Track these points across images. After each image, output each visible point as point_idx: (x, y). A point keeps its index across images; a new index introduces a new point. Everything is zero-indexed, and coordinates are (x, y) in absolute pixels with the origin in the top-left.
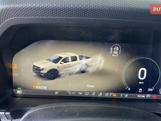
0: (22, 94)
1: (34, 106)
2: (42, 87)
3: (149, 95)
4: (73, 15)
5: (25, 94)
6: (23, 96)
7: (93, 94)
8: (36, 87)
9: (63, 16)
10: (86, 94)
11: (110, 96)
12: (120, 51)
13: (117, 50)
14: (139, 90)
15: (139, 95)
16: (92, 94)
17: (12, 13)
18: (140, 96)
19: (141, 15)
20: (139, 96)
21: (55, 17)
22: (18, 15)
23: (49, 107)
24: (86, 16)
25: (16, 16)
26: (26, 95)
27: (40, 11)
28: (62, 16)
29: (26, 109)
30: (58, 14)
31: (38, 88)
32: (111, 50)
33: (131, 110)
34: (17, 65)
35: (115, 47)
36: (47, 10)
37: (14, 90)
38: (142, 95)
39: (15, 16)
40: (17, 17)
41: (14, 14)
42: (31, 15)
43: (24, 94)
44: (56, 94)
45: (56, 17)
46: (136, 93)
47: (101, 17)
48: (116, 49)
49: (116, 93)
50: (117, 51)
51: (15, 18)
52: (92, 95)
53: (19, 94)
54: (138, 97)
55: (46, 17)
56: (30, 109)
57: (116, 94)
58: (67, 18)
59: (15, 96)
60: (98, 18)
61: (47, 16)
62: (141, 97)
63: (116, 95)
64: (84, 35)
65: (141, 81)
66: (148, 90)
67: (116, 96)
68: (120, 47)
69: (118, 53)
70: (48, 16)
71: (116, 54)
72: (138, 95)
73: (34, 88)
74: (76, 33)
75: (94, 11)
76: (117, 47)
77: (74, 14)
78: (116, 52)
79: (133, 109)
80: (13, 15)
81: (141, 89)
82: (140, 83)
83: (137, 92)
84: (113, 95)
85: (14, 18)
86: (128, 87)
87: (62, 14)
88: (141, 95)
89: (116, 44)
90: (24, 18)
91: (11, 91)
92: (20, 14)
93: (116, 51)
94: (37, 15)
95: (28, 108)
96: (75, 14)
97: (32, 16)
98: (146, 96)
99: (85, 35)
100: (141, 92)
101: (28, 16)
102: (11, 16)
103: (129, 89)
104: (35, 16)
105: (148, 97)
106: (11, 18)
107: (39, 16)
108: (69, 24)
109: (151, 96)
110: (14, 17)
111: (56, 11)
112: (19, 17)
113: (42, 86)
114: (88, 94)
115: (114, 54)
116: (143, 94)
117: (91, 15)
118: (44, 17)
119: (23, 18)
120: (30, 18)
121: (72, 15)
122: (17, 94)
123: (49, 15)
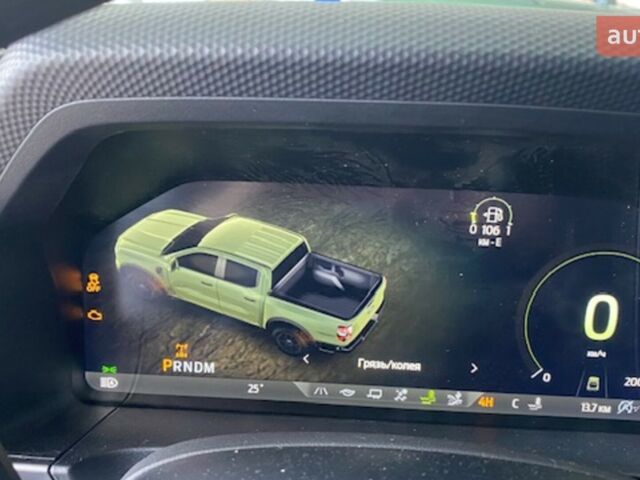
0: (120, 390)
2: (199, 366)
4: (311, 91)
5: (133, 392)
6: (121, 399)
7: (400, 394)
8: (172, 367)
9: (272, 95)
10: (369, 396)
11: (469, 407)
12: (510, 224)
13: (495, 221)
14: (589, 383)
15: (589, 405)
16: (396, 395)
17: (73, 83)
18: (592, 408)
20: (587, 407)
21: (240, 98)
22: (95, 91)
23: (216, 450)
24: (362, 94)
25: (91, 95)
26: (134, 394)
28: (268, 92)
30: (251, 84)
31: (182, 368)
32: (474, 221)
34: (99, 280)
35: (491, 208)
36: (209, 71)
37: (87, 374)
38: (600, 404)
39: (86, 93)
40: (94, 97)
41: (82, 86)
42: (145, 92)
43: (127, 391)
44: (250, 391)
45: (245, 98)
46: (574, 395)
47: (425, 96)
48: (492, 217)
49: (493, 394)
50: (498, 224)
51: (86, 101)
52: (396, 399)
53: (106, 392)
54: (583, 410)
55: (205, 98)
57: (492, 399)
58: (287, 99)
59: (93, 396)
60: (413, 98)
61: (210, 94)
62: (594, 410)
63: (495, 403)
64: (358, 166)
65: (596, 345)
66: (627, 385)
67: (491, 405)
68: (509, 207)
69: (502, 231)
70: (214, 94)
71: (493, 238)
72: (583, 405)
73: (165, 370)
74: (326, 156)
75: (396, 70)
76: (497, 209)
77: (314, 86)
78: (491, 227)
80: (78, 91)
81: (594, 380)
82: (591, 354)
83: (579, 388)
84: (480, 403)
85: (81, 102)
86: (541, 370)
87: (267, 85)
88: (595, 405)
89: (494, 198)
90: (119, 102)
91: (76, 376)
92: (104, 88)
93: (494, 225)
95: (140, 450)
96: (319, 87)
97: (149, 94)
98: (614, 410)
99: (361, 165)
100: (597, 389)
101: (135, 94)
102: (70, 96)
103: (547, 378)
104: (164, 94)
106: (71, 101)
107: (179, 94)
110: (82, 98)
111: (246, 73)
112: (102, 97)
113: (196, 363)
114: (378, 397)
115: (486, 237)
116: (603, 397)
117: (383, 88)
118: (199, 98)
119: (115, 102)
120: (143, 101)
121: (306, 89)
122: (98, 392)
123: (217, 89)
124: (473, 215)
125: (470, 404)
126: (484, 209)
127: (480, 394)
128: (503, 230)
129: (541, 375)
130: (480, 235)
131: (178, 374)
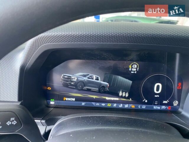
1: (65, 115)
3: (164, 106)
6: (55, 106)
9: (88, 42)
10: (108, 105)
12: (138, 68)
14: (155, 102)
17: (46, 40)
18: (156, 107)
19: (155, 39)
21: (81, 43)
23: (76, 117)
24: (106, 42)
26: (58, 105)
27: (69, 38)
29: (58, 118)
30: (83, 40)
32: (130, 68)
33: (146, 120)
35: (134, 65)
36: (75, 37)
37: (48, 101)
38: (158, 107)
39: (49, 42)
42: (61, 42)
43: (56, 104)
44: (82, 104)
46: (152, 105)
47: (120, 42)
48: (134, 67)
50: (136, 68)
52: (114, 106)
53: (52, 105)
55: (74, 43)
56: (62, 118)
58: (91, 43)
59: (49, 106)
60: (117, 42)
65: (157, 94)
66: (163, 103)
68: (138, 65)
71: (134, 71)
72: (154, 107)
74: (99, 54)
75: (114, 37)
78: (134, 69)
79: (148, 120)
80: (47, 42)
82: (156, 96)
83: (153, 103)
85: (48, 44)
86: (145, 99)
87: (87, 40)
88: (157, 107)
89: (135, 63)
90: (56, 44)
91: (45, 102)
94: (66, 41)
95: (60, 117)
96: (97, 40)
98: (161, 108)
99: (106, 56)
100: (157, 103)
101: (59, 42)
105: (163, 108)
106: (46, 44)
107: (68, 42)
108: (92, 48)
109: (165, 108)
111: (82, 38)
114: (110, 106)
115: (133, 71)
116: (158, 105)
117: (111, 40)
118: (72, 43)
121: (95, 41)
123: (76, 41)
124: (130, 66)
125: (129, 107)
126: (132, 65)
127: (132, 105)
128: (137, 70)
129: (145, 101)
130: (132, 71)
131: (67, 101)
